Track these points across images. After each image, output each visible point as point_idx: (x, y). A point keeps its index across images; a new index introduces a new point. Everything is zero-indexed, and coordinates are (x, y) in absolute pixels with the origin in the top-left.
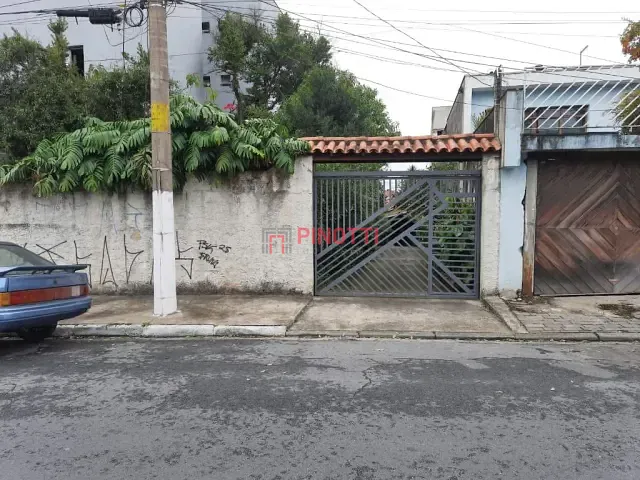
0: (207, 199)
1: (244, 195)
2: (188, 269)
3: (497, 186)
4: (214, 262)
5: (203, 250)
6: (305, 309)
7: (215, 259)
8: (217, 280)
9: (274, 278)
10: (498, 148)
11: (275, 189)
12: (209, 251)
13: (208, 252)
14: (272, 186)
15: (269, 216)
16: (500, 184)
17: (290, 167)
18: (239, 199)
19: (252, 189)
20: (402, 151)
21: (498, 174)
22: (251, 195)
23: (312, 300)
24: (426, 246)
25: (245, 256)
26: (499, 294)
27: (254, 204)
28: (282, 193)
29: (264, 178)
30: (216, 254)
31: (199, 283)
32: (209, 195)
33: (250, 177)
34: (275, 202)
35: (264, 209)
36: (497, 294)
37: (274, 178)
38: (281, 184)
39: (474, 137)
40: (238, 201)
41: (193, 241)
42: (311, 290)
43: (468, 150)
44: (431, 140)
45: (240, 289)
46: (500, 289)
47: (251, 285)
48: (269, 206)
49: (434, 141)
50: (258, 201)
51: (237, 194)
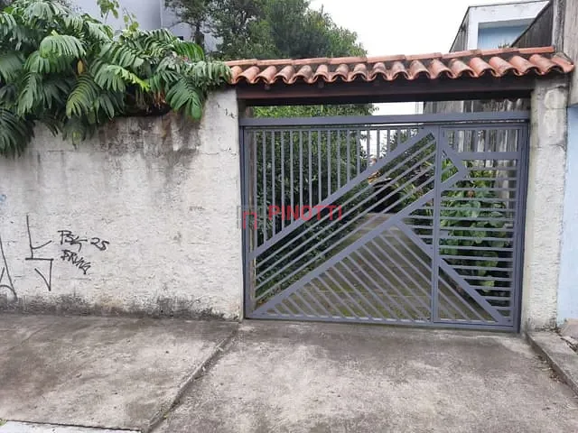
0: (69, 164)
1: (128, 156)
2: (46, 274)
3: (561, 138)
4: (83, 266)
5: (67, 246)
6: (215, 358)
7: (86, 260)
8: (89, 293)
9: (178, 293)
10: (567, 69)
11: (176, 148)
12: (77, 246)
13: (74, 248)
14: (170, 143)
15: (167, 191)
16: (566, 135)
17: (195, 108)
18: (118, 164)
19: (138, 147)
20: (390, 78)
21: (562, 117)
22: (139, 156)
23: (235, 333)
24: (428, 242)
25: (131, 256)
26: (557, 330)
27: (144, 172)
28: (187, 153)
29: (157, 129)
30: (87, 252)
31: (63, 297)
32: (73, 158)
33: (135, 127)
34: (178, 169)
35: (159, 179)
36: (556, 329)
37: (174, 129)
38: (186, 140)
39: (518, 53)
40: (118, 166)
41: (51, 231)
42: (239, 313)
43: (510, 73)
44: (440, 59)
45: (126, 309)
46: (560, 320)
47: (142, 303)
48: (167, 176)
49: (446, 62)
50: (149, 166)
51: (115, 155)
